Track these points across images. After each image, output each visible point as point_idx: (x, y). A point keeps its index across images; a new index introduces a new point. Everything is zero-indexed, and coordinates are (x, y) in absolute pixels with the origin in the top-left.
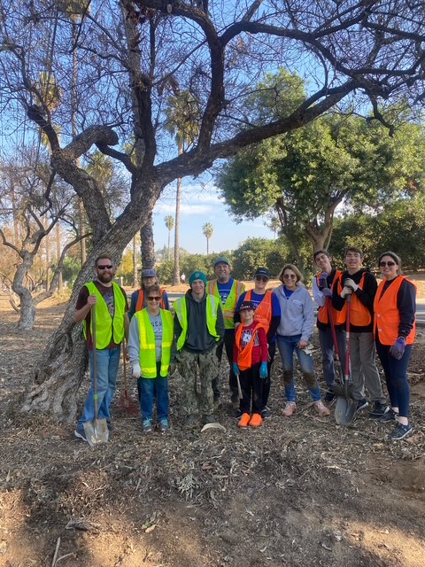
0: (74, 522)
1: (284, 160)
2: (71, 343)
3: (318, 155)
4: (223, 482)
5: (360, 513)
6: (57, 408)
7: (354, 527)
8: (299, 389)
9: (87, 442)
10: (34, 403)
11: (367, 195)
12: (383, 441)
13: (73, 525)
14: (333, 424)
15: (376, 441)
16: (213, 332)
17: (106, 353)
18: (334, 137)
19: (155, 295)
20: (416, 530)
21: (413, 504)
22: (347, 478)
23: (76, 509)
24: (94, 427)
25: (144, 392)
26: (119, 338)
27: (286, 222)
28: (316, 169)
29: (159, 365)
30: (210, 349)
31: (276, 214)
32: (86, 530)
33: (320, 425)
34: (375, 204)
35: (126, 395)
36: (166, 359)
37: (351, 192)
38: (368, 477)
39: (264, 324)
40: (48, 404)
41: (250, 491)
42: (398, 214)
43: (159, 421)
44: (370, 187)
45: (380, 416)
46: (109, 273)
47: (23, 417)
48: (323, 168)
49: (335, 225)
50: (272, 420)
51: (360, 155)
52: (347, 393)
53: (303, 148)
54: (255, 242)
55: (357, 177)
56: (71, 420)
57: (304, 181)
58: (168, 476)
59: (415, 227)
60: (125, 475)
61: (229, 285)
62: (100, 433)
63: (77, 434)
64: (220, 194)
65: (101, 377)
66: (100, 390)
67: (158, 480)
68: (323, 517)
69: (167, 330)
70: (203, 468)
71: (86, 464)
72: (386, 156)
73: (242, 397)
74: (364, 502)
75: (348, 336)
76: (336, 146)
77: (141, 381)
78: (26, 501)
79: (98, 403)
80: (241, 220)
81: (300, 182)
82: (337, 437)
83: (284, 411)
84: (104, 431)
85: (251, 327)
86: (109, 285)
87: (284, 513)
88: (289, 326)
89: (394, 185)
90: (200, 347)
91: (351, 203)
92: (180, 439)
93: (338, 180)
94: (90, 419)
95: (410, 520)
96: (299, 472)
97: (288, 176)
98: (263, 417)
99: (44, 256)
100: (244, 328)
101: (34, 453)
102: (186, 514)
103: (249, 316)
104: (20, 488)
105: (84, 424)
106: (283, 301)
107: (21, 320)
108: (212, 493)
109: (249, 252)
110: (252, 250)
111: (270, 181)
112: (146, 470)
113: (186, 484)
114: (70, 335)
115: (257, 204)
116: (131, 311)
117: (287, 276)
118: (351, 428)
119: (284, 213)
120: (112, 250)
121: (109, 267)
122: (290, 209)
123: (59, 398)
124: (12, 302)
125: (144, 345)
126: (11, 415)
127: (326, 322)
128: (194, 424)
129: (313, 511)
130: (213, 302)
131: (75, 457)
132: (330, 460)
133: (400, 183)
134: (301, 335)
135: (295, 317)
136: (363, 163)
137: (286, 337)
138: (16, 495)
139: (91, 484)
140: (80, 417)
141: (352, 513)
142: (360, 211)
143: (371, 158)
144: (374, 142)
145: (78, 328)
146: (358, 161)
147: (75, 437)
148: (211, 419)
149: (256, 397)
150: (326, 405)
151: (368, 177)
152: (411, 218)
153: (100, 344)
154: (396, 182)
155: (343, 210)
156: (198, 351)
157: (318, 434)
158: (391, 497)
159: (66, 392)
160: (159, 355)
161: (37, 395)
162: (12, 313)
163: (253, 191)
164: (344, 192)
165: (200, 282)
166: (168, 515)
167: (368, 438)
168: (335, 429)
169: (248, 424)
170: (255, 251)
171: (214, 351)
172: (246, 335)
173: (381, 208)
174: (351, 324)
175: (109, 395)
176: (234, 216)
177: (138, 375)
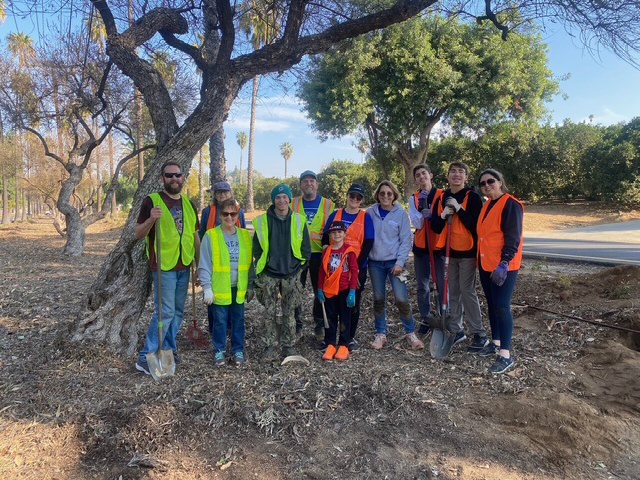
0: (137, 459)
1: (377, 70)
2: (131, 264)
3: (415, 66)
4: (308, 417)
5: (458, 448)
6: (115, 338)
7: (451, 462)
8: (390, 321)
10: (87, 331)
11: (468, 114)
12: (482, 375)
13: (137, 462)
14: (428, 358)
15: (475, 374)
16: (298, 254)
17: (173, 275)
18: (435, 46)
19: (230, 211)
20: (518, 465)
21: (515, 438)
22: (444, 413)
23: (139, 445)
24: (158, 359)
25: (217, 320)
26: (188, 259)
27: (376, 142)
28: (413, 82)
29: (234, 290)
30: (294, 274)
31: (365, 133)
32: (152, 467)
33: (414, 359)
34: (476, 125)
35: (195, 326)
36: (243, 285)
37: (449, 109)
38: (466, 412)
39: (354, 247)
40: (103, 333)
41: (337, 426)
42: (500, 138)
43: (233, 354)
44: (472, 104)
45: (478, 350)
46: (178, 183)
47: (75, 347)
48: (420, 81)
49: (430, 149)
50: (360, 354)
51: (462, 68)
52: (443, 325)
53: (399, 57)
54: (341, 166)
55: (458, 93)
56: (131, 351)
57: (400, 96)
58: (245, 409)
59: (518, 153)
60: (197, 409)
61: (316, 203)
62: (165, 366)
63: (138, 367)
64: (303, 106)
65: (166, 302)
66: (166, 317)
67: (234, 415)
68: (419, 452)
69: (245, 251)
70: (285, 401)
71: (151, 398)
72: (491, 69)
73: (327, 326)
74: (463, 437)
75: (447, 262)
76: (437, 56)
78: (82, 437)
79: (163, 332)
80: (327, 138)
81: (394, 97)
82: (432, 371)
83: (374, 344)
84: (170, 363)
85: (340, 251)
86: (177, 197)
87: (375, 448)
88: (382, 251)
89: (498, 104)
90: (283, 271)
91: (450, 123)
92: (257, 372)
93: (437, 95)
94: (153, 350)
95: (512, 454)
96: (392, 407)
97: (381, 89)
98: (350, 350)
99: (94, 173)
100: (332, 251)
101: (89, 387)
102: (267, 450)
103: (339, 238)
104: (73, 423)
105: (146, 356)
106: (377, 223)
107: (68, 244)
108: (295, 428)
109: (334, 177)
110: (337, 174)
111: (360, 93)
112: (220, 404)
113: (266, 419)
114: (129, 254)
115: (345, 120)
116: (202, 228)
117: (383, 193)
118: (447, 362)
119: (375, 132)
121: (178, 176)
122: (381, 128)
123: (117, 326)
124: (56, 225)
125: (217, 267)
126: (60, 345)
127: (424, 247)
128: (273, 356)
129: (407, 446)
130: (298, 221)
131: (137, 392)
132: (425, 395)
133: (505, 101)
134: (396, 260)
135: (390, 240)
136: (465, 78)
137: (379, 262)
138: (69, 430)
139: (156, 419)
140: (142, 348)
141: (450, 448)
142: (459, 132)
143: (475, 72)
144: (479, 53)
145: (139, 247)
146: (459, 75)
147: (136, 369)
148: (292, 351)
149: (344, 328)
150: (420, 338)
151: (470, 93)
152: (514, 142)
153: (165, 265)
154: (501, 101)
155: (440, 131)
156: (281, 276)
157: (411, 368)
158: (491, 431)
159: (125, 320)
160: (234, 279)
161: (90, 323)
162: (57, 238)
163: (341, 104)
164: (443, 110)
165: (284, 197)
166: (246, 452)
167: (466, 372)
168: (430, 363)
169: (334, 357)
170: (340, 176)
171: (299, 277)
172: (335, 260)
173: (483, 130)
174: (451, 249)
175: (176, 323)
176: (318, 133)
177: (210, 301)
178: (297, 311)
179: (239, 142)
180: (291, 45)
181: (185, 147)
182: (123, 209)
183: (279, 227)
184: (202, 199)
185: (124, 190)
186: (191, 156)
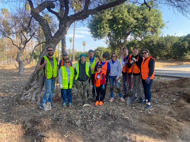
0: (40, 134)
1: (111, 20)
2: (38, 77)
3: (123, 18)
4: (91, 122)
5: (135, 131)
6: (34, 99)
7: (133, 135)
8: (115, 94)
9: (44, 110)
10: (25, 97)
11: (138, 33)
12: (142, 110)
13: (40, 135)
14: (126, 105)
15: (140, 110)
16: (88, 74)
17: (51, 80)
18: (129, 13)
19: (68, 61)
20: (153, 136)
21: (152, 128)
22: (131, 121)
23: (41, 130)
24: (46, 105)
25: (64, 94)
26: (55, 75)
27: (111, 41)
28: (122, 23)
29: (69, 85)
30: (87, 80)
31: (108, 38)
32: (45, 137)
33: (122, 105)
34: (141, 36)
35: (57, 95)
36: (71, 83)
37: (133, 31)
38: (137, 121)
39: (104, 72)
40: (30, 97)
41: (99, 125)
42: (148, 40)
43: (68, 104)
44: (140, 30)
45: (141, 102)
46: (52, 53)
47: (22, 101)
48: (124, 23)
49: (127, 43)
50: (106, 104)
51: (137, 19)
52: (131, 95)
53: (118, 16)
54: (101, 48)
55: (135, 27)
56: (38, 103)
58: (72, 120)
59: (153, 44)
60: (58, 120)
61: (93, 59)
62: (48, 107)
63: (40, 107)
64: (89, 30)
65: (49, 88)
66: (49, 93)
67: (69, 121)
68: (123, 132)
69: (72, 73)
70: (84, 117)
71: (44, 116)
72: (145, 19)
73: (96, 96)
74: (136, 128)
75: (132, 77)
76: (129, 16)
77: (62, 90)
78: (24, 128)
79: (48, 97)
80: (96, 40)
81: (117, 28)
82: (127, 109)
83: (110, 101)
84: (50, 106)
85: (100, 73)
86: (52, 57)
87: (111, 131)
88: (113, 73)
90: (83, 79)
91: (133, 36)
92: (76, 109)
93: (129, 27)
94: (45, 102)
95: (151, 133)
96: (116, 119)
97: (113, 25)
98: (103, 103)
99: (27, 50)
100: (98, 74)
101: (26, 113)
102: (78, 132)
104: (21, 124)
105: (43, 104)
106: (111, 65)
107: (19, 71)
108: (87, 125)
109: (98, 51)
110: (99, 51)
111: (106, 27)
112: (65, 118)
113: (78, 123)
114: (38, 74)
115: (102, 34)
116: (59, 66)
117: (113, 56)
118: (132, 106)
120: (53, 45)
121: (52, 51)
122: (112, 37)
123: (34, 95)
124: (16, 65)
125: (64, 78)
126: (17, 101)
127: (125, 72)
128: (80, 104)
129: (120, 131)
130: (88, 64)
131: (40, 115)
132: (125, 116)
133: (149, 29)
134: (117, 76)
135: (115, 70)
136: (138, 22)
137: (112, 77)
138: (20, 126)
139: (46, 122)
140: (41, 102)
141: (133, 131)
142: (136, 38)
143: (141, 20)
144: (142, 15)
145: (41, 72)
146: (136, 21)
147: (40, 108)
148: (86, 103)
149: (101, 96)
151: (139, 27)
152: (152, 41)
153: (48, 77)
154: (148, 29)
155: (130, 38)
156: (83, 81)
157: (121, 108)
158: (145, 126)
159: (37, 93)
160: (69, 81)
161: (26, 94)
162: (16, 69)
163: (100, 30)
164: (131, 31)
165: (84, 57)
166: (72, 132)
167: (138, 109)
168: (127, 106)
169: (98, 105)
170: (100, 51)
171: (88, 81)
172: (98, 76)
173: (143, 38)
174: (133, 73)
175: (52, 94)
176: (94, 38)
177: (62, 88)
178: (88, 91)
179: (70, 41)
180: (86, 12)
181: (54, 43)
182: (36, 61)
183: (82, 66)
184: (59, 58)
185: (36, 55)
186: (56, 45)
